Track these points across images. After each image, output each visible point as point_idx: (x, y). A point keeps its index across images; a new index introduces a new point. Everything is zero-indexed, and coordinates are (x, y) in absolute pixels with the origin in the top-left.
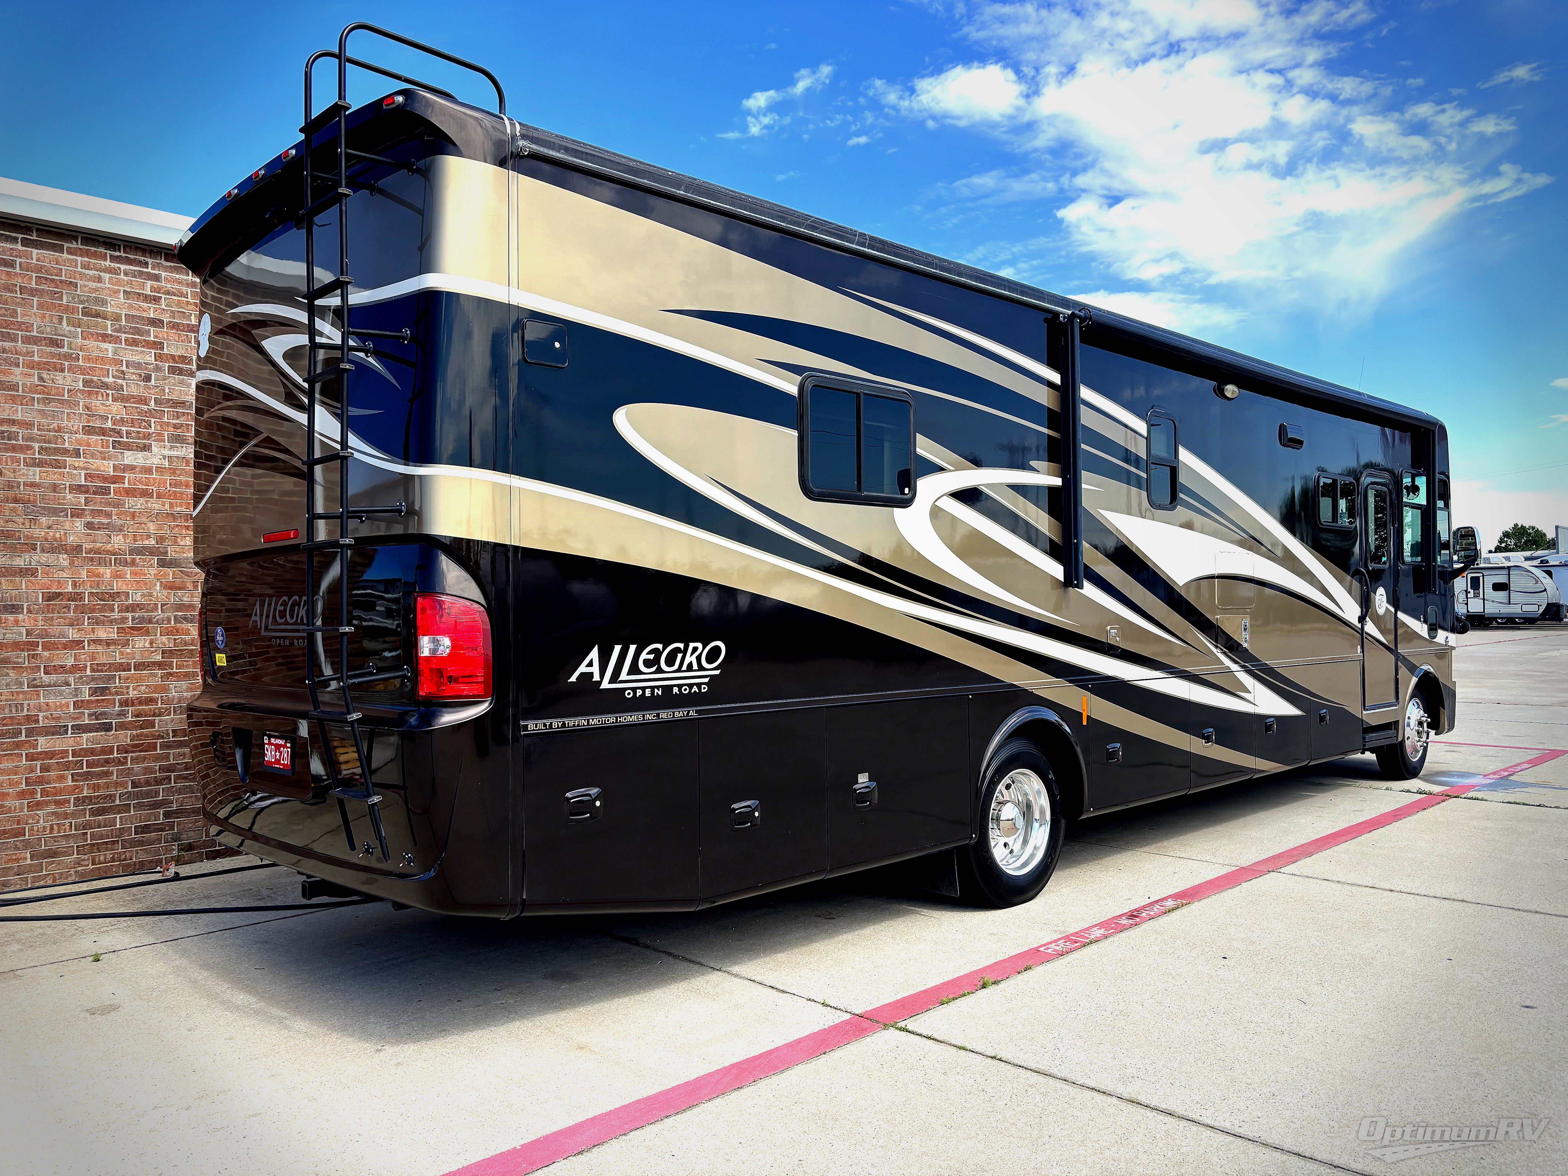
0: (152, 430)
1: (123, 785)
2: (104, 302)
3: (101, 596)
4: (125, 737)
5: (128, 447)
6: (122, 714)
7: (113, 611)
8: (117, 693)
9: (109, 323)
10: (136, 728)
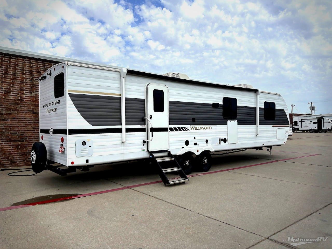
0: (32, 90)
1: (26, 151)
2: (23, 68)
3: (23, 118)
4: (27, 143)
5: (27, 93)
6: (26, 139)
7: (25, 121)
8: (25, 135)
9: (24, 71)
10: (29, 141)
